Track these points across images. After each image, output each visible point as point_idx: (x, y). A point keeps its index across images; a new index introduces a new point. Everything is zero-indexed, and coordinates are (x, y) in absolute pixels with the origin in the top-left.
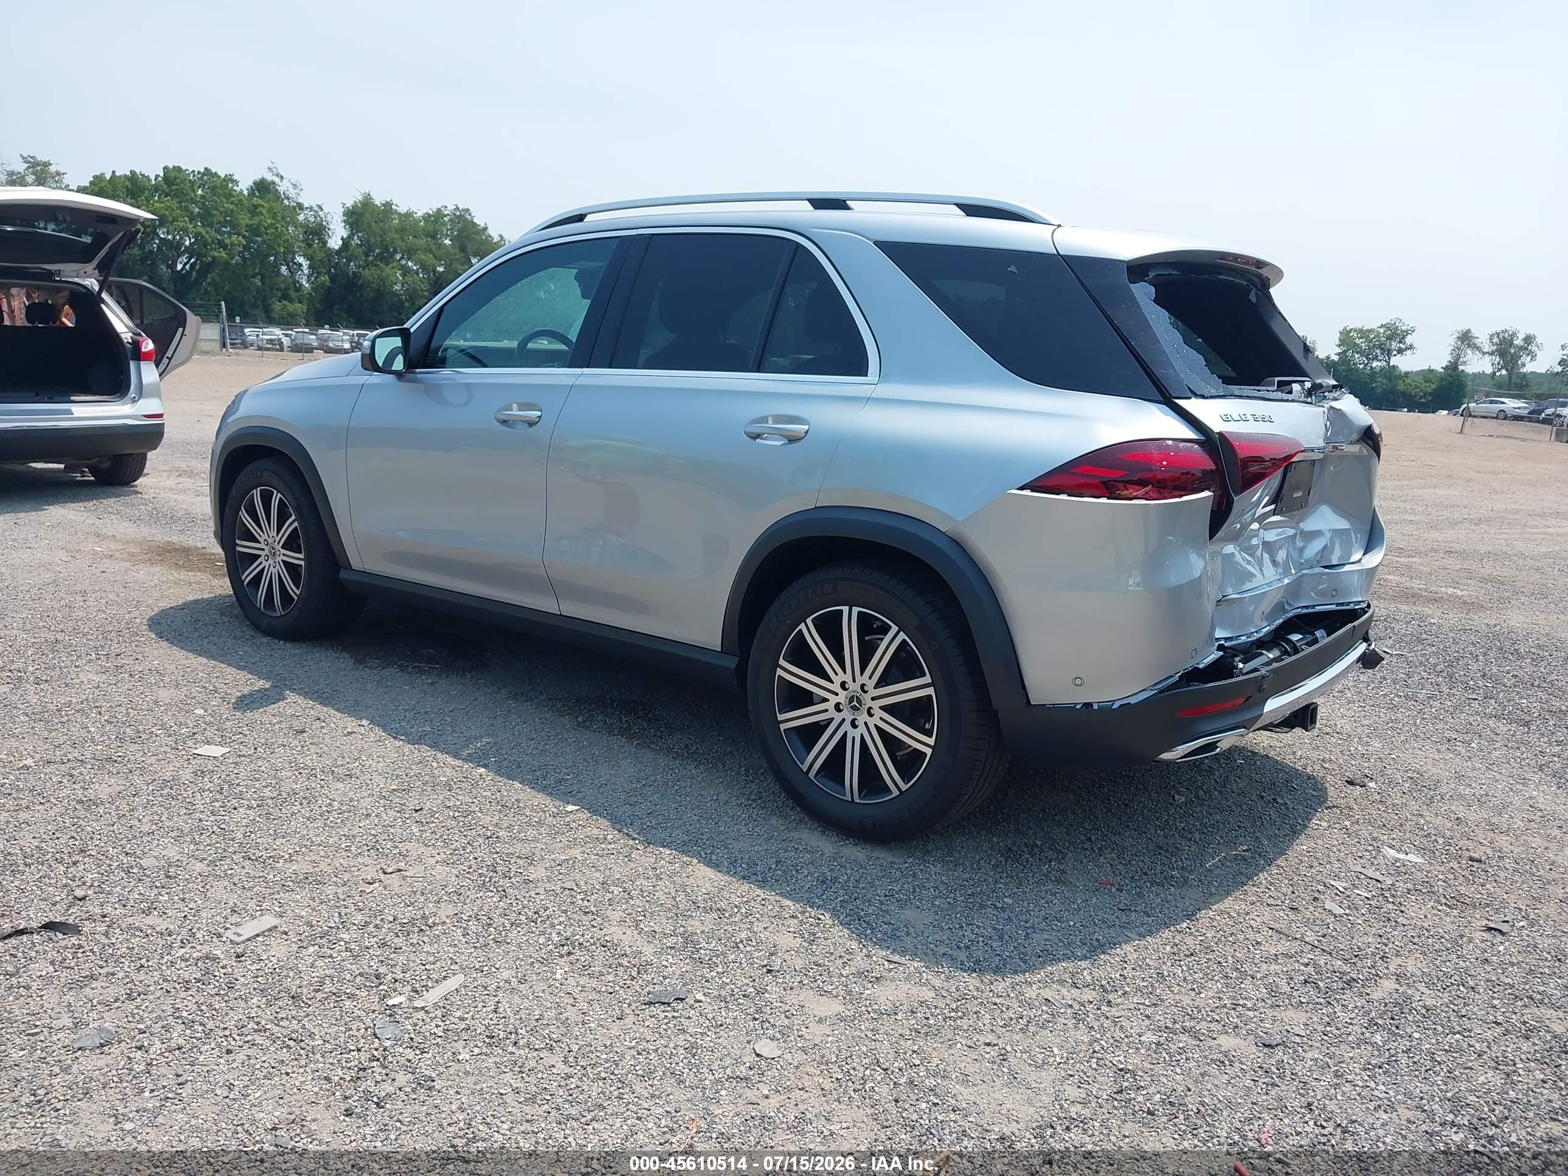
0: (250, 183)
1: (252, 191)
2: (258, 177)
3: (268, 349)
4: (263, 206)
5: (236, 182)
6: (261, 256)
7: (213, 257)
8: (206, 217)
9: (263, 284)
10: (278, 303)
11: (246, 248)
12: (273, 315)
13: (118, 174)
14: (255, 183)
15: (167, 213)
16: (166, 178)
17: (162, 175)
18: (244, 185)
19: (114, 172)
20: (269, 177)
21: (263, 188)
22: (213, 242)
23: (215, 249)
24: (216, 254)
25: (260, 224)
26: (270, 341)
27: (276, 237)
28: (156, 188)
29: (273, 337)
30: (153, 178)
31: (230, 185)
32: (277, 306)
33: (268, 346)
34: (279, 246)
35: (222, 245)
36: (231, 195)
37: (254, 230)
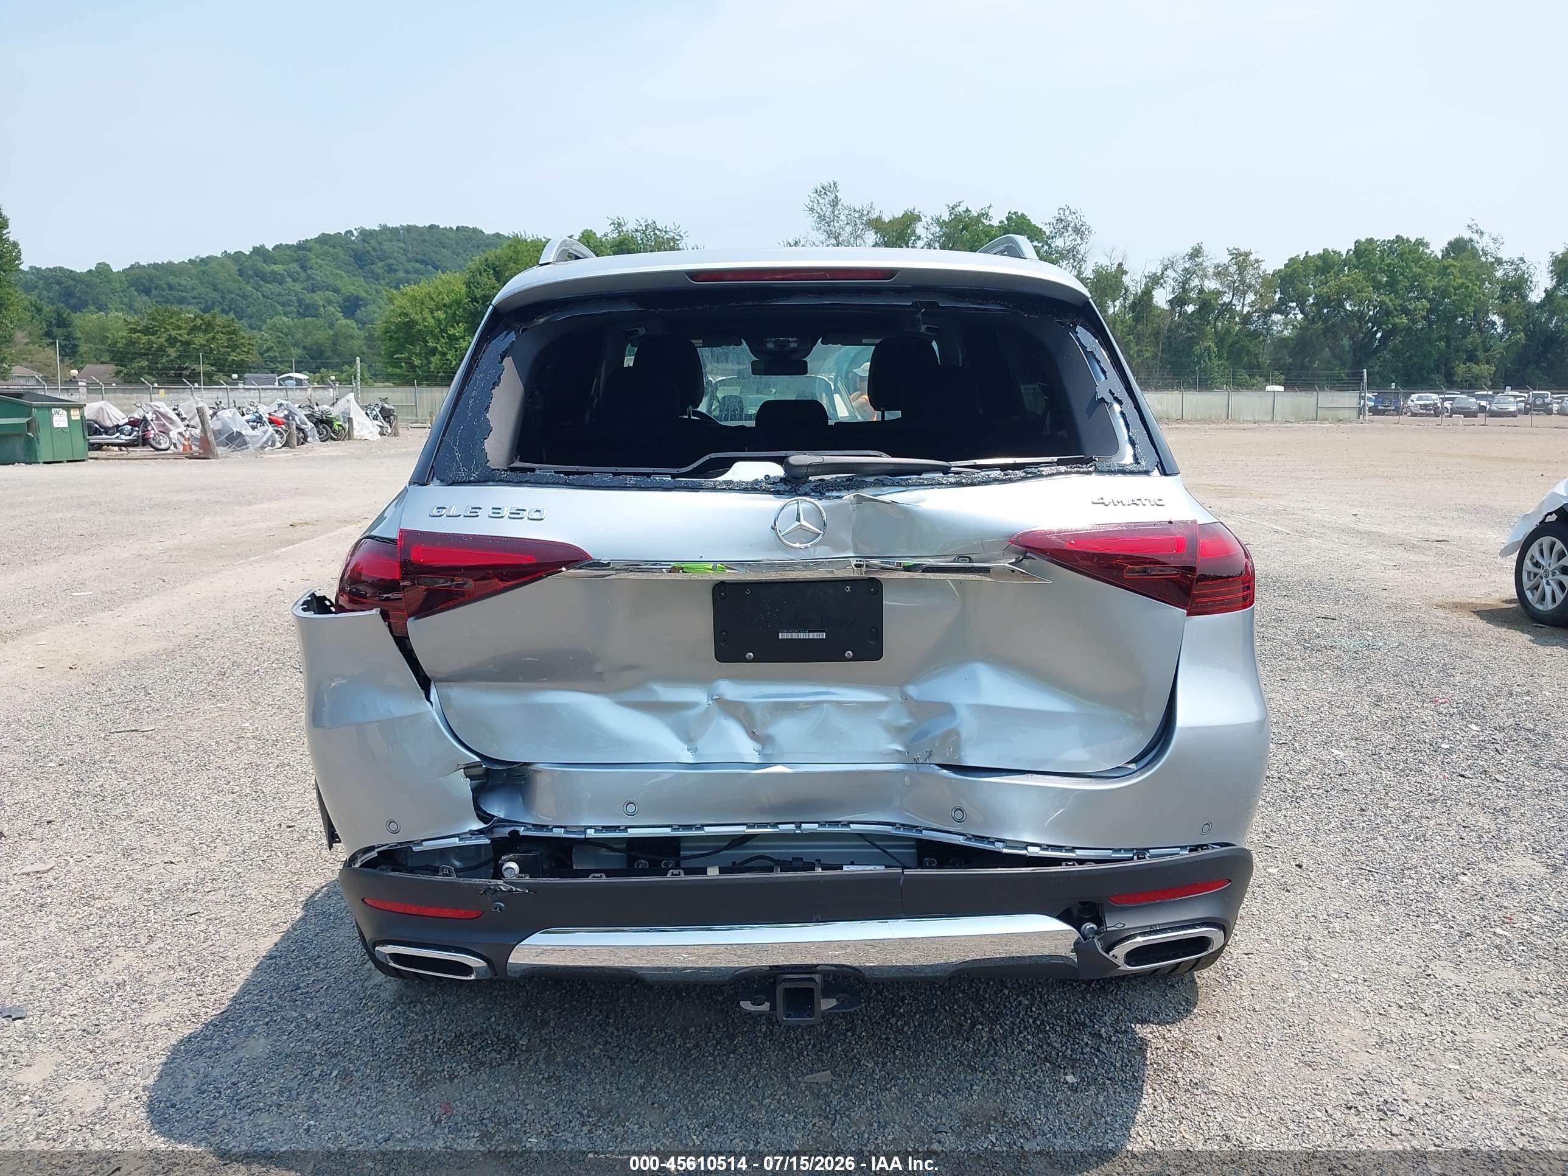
0: (1444, 244)
1: (1446, 253)
2: (1452, 237)
3: (1422, 415)
4: (1454, 266)
5: (1427, 245)
6: (1448, 318)
7: (1394, 325)
8: (1392, 285)
9: (1448, 347)
10: (1462, 366)
11: (1430, 311)
12: (1455, 378)
13: (1311, 254)
14: (1450, 244)
15: (1352, 285)
16: (1357, 251)
17: (1353, 249)
18: (1437, 248)
19: (1307, 253)
20: (1467, 235)
21: (1458, 247)
22: (1396, 309)
23: (1397, 316)
24: (1397, 320)
25: (1448, 285)
26: (1425, 407)
27: (1466, 297)
28: (1346, 263)
29: (1428, 402)
30: (1344, 253)
31: (1421, 249)
32: (1461, 369)
33: (1421, 411)
34: (1468, 305)
35: (1405, 311)
36: (1420, 258)
37: (1444, 293)
